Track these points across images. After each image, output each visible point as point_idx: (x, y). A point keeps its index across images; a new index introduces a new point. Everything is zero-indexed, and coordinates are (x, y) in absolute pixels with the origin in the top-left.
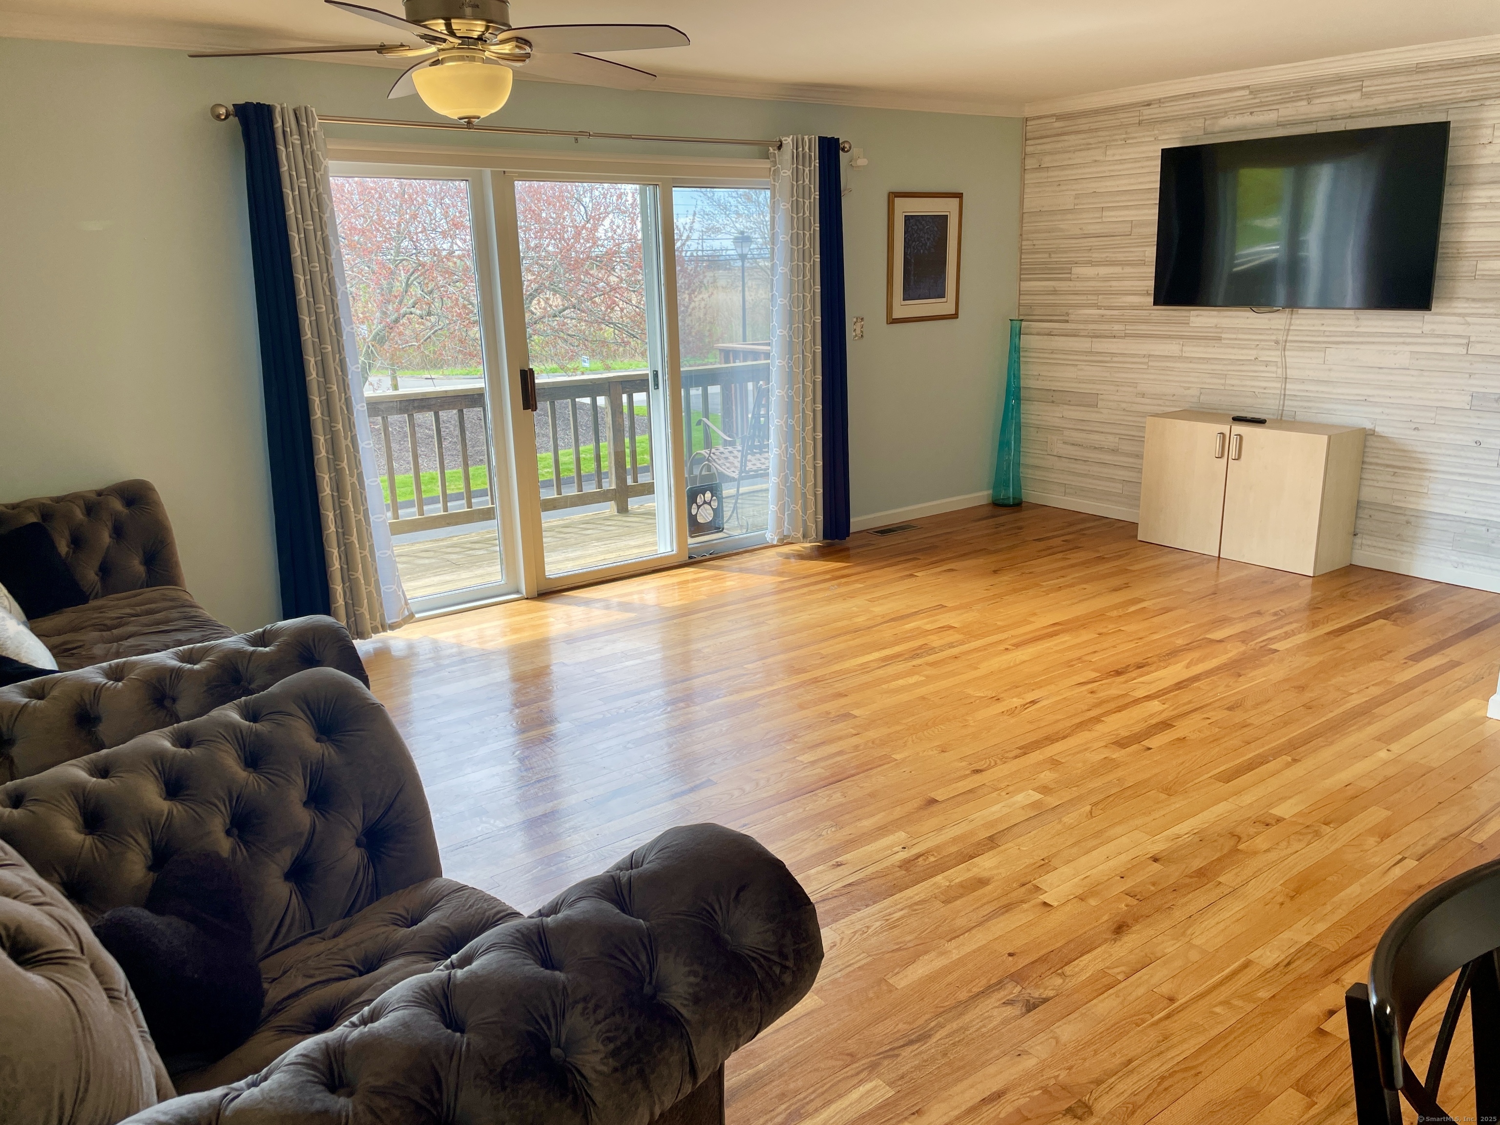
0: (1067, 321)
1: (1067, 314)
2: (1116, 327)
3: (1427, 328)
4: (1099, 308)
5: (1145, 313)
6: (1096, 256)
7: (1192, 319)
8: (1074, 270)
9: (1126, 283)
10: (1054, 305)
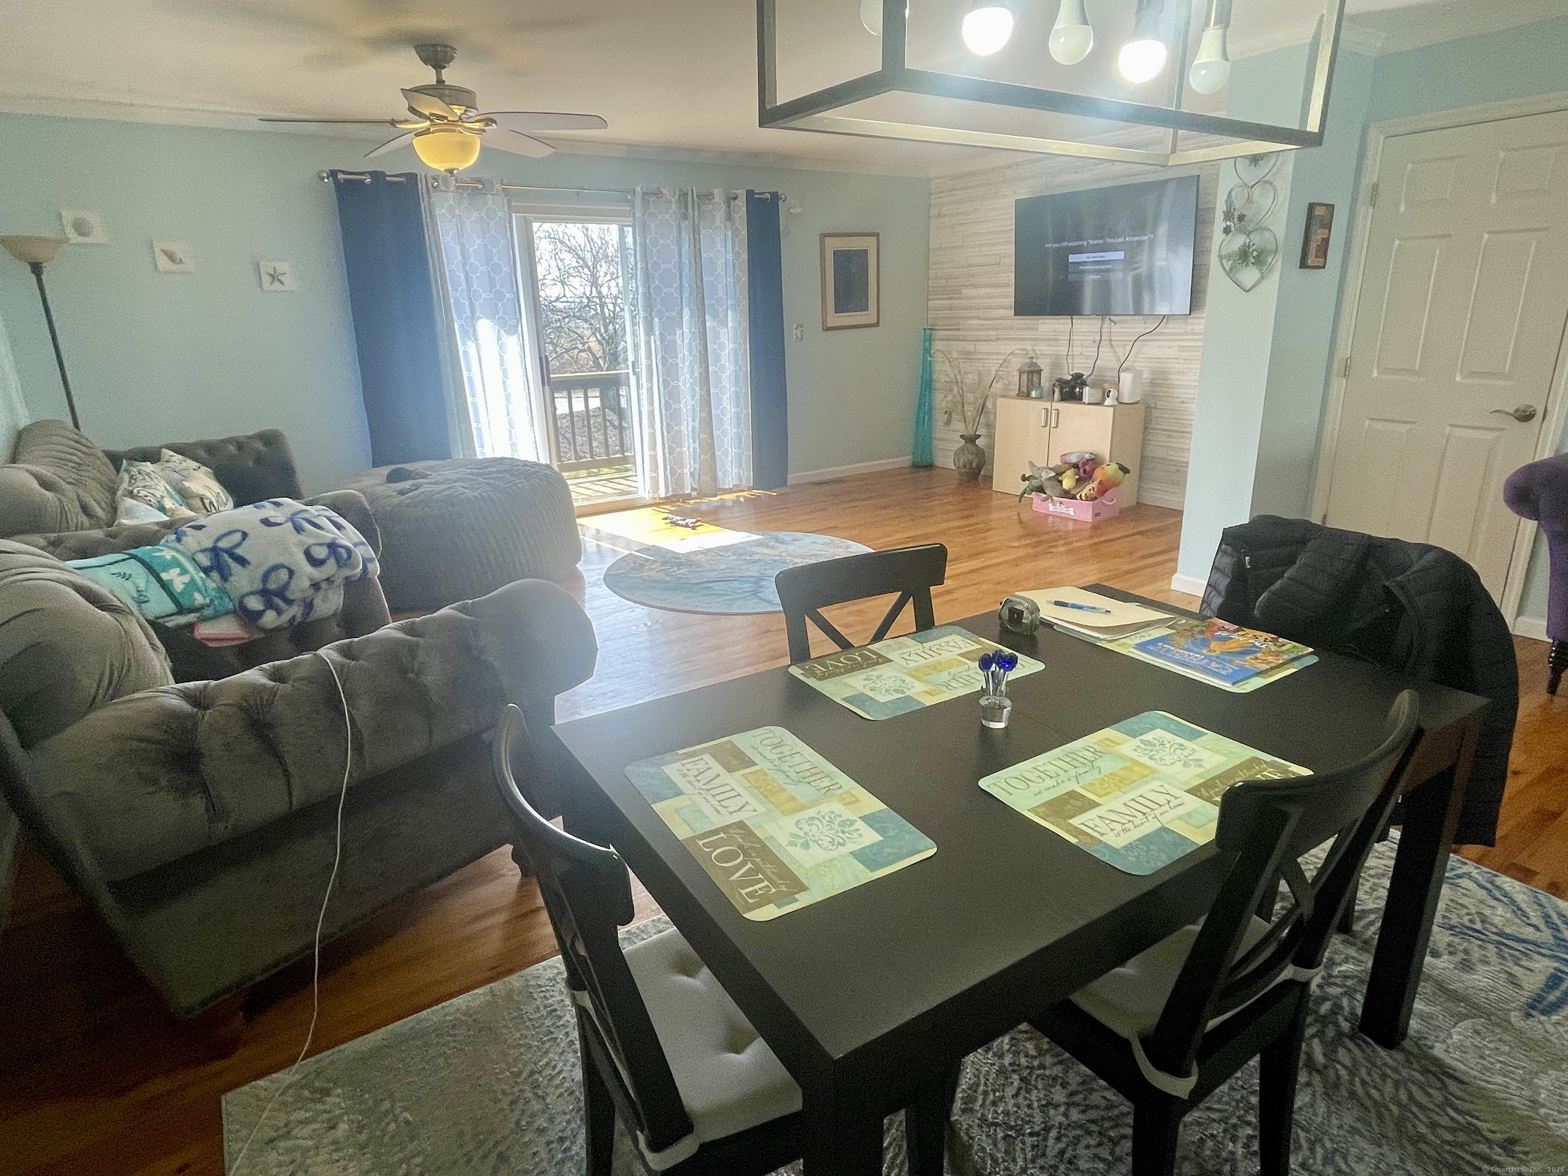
0: (958, 330)
1: (959, 324)
2: (992, 333)
3: (1189, 328)
4: (979, 319)
5: (1010, 322)
6: (976, 280)
7: (1040, 326)
8: (965, 291)
9: (998, 300)
10: (951, 318)
